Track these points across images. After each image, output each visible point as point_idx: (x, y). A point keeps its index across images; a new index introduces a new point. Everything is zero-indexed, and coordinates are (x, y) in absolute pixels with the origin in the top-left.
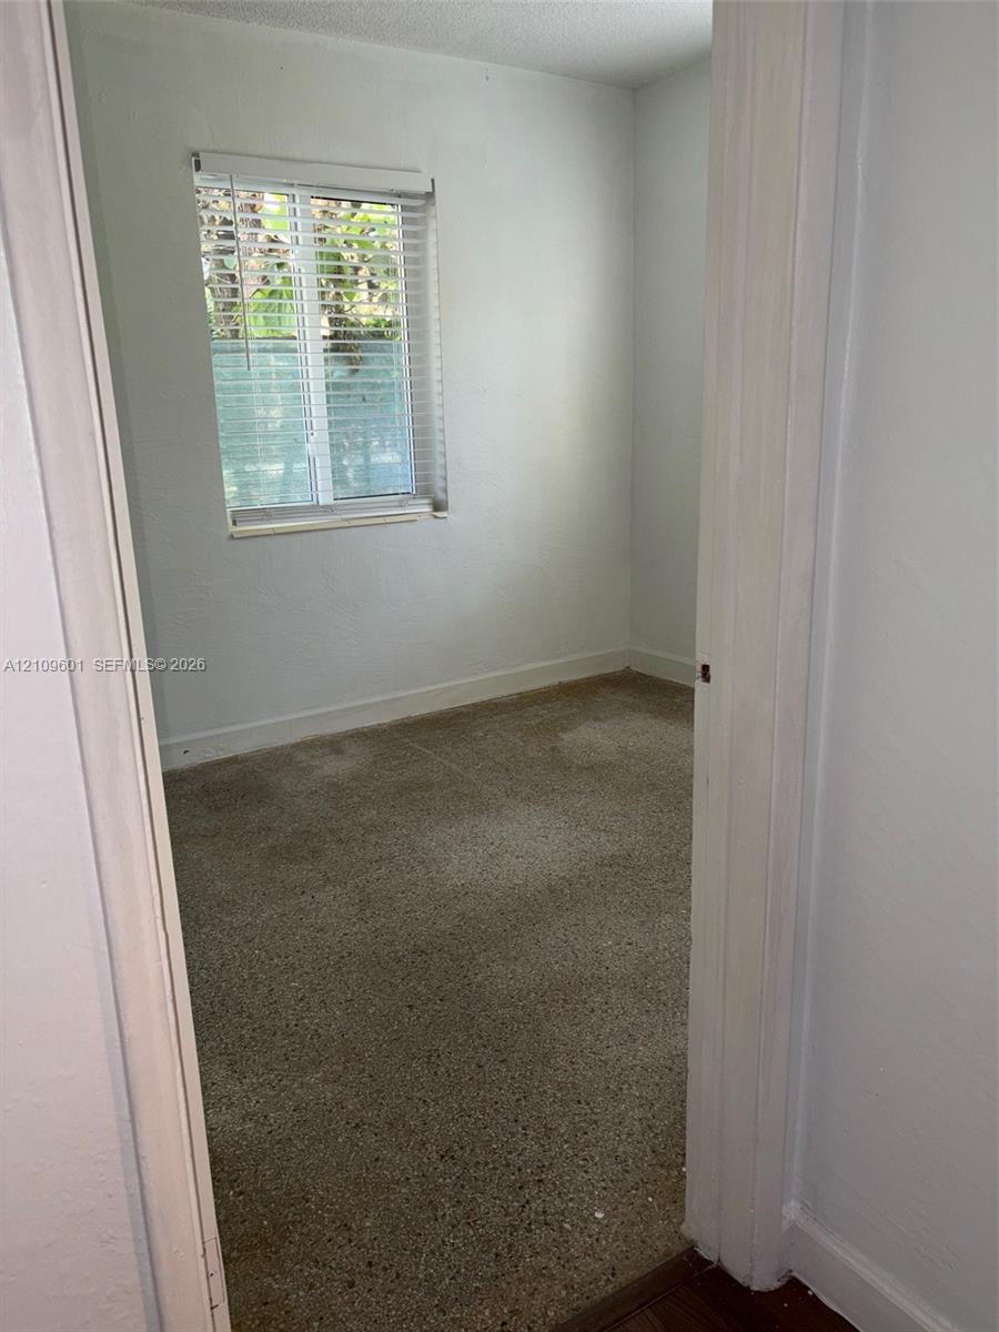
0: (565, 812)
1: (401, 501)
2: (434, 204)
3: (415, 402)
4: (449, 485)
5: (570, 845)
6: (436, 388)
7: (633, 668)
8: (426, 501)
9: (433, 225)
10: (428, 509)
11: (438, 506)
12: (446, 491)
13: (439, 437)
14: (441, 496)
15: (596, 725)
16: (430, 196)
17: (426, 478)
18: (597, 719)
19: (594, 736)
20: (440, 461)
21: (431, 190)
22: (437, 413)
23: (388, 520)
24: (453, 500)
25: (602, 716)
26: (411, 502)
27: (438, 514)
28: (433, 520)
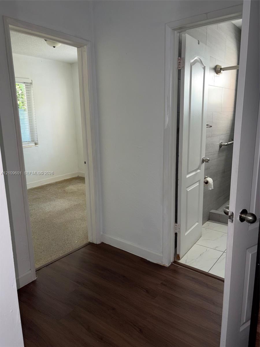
0: (67, 199)
1: (28, 143)
2: (32, 85)
3: (30, 121)
4: (38, 139)
5: (69, 204)
6: (34, 118)
7: (79, 176)
8: (33, 143)
9: (32, 89)
10: (34, 144)
11: (36, 144)
12: (38, 141)
13: (36, 130)
14: (36, 142)
15: (73, 186)
16: (31, 83)
17: (33, 138)
18: (72, 185)
19: (72, 187)
20: (36, 135)
21: (31, 82)
22: (35, 125)
23: (26, 147)
24: (39, 142)
25: (73, 184)
26: (31, 143)
27: (36, 145)
28: (35, 147)
